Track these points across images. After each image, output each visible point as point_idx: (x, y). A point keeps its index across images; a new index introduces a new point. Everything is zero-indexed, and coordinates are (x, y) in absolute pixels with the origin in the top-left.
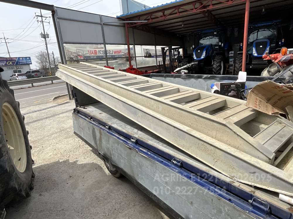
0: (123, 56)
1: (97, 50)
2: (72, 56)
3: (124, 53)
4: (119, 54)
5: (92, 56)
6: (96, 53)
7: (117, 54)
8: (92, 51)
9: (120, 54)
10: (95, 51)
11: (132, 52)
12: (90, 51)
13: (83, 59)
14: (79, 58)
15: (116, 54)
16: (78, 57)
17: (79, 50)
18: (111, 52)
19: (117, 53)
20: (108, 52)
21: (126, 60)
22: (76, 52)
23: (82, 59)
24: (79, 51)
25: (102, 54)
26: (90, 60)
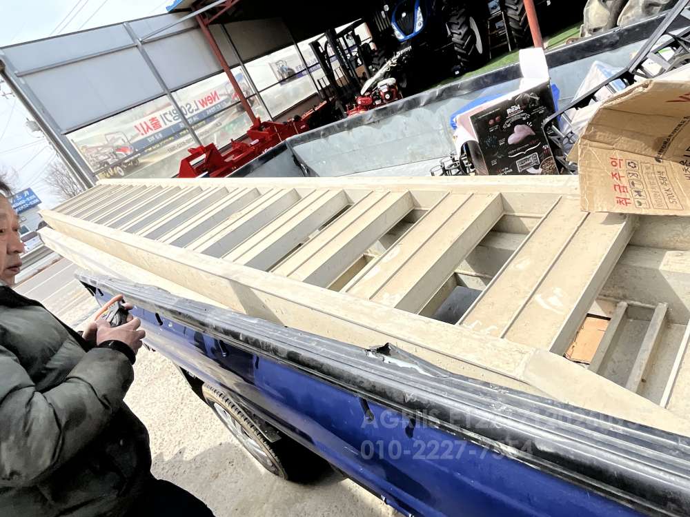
0: (227, 102)
1: (157, 115)
2: (102, 158)
3: (225, 95)
4: (214, 103)
5: (152, 136)
6: (156, 124)
7: (209, 105)
8: (145, 123)
9: (217, 101)
10: (153, 119)
11: (243, 84)
12: (141, 124)
13: (132, 152)
14: (122, 154)
15: (207, 105)
16: (117, 153)
17: (113, 135)
18: (194, 107)
19: (208, 102)
20: (187, 108)
21: (239, 111)
22: (106, 143)
23: (129, 153)
24: (113, 138)
25: (172, 121)
26: (150, 149)
